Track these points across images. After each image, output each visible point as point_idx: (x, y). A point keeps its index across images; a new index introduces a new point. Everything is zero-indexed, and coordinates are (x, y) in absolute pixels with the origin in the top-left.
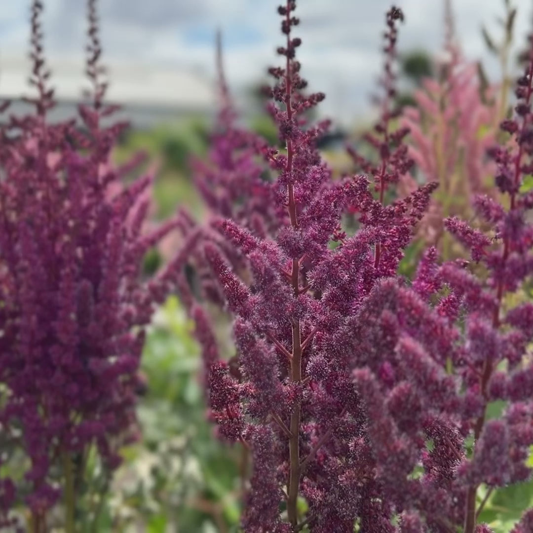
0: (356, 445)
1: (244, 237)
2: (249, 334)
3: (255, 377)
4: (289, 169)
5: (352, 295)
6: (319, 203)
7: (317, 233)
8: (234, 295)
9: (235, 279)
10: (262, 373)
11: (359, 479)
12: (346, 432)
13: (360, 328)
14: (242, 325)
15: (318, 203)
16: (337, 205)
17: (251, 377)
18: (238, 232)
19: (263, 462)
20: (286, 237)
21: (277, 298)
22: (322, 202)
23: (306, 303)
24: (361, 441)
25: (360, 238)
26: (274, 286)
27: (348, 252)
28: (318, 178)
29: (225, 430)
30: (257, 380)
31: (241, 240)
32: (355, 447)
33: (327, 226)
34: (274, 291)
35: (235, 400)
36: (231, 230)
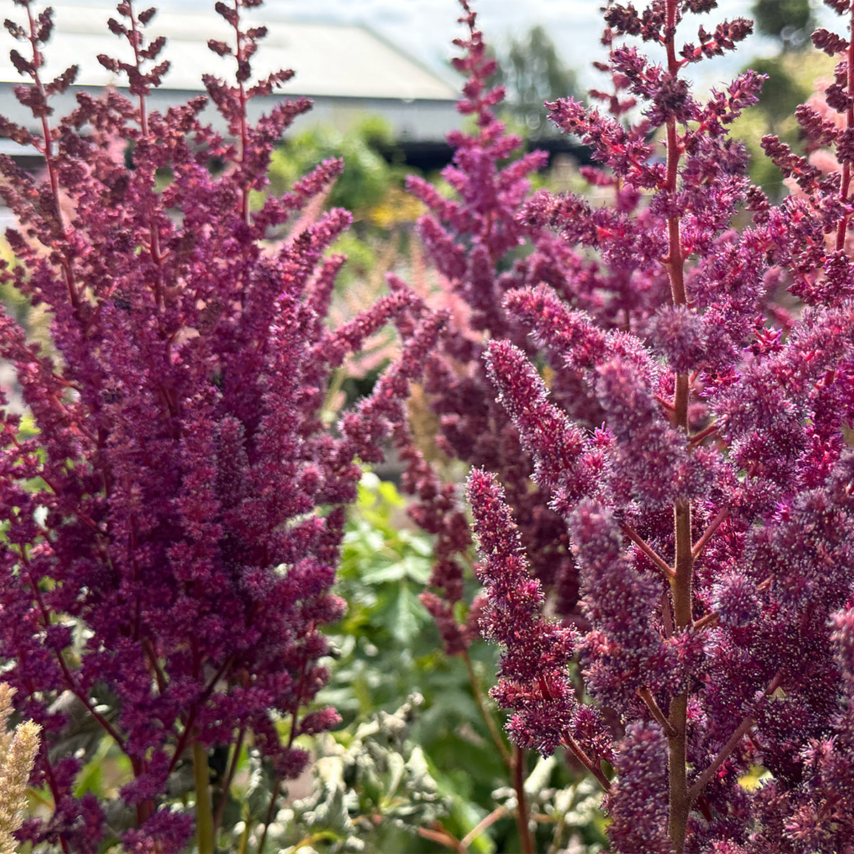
0: (819, 754)
1: (579, 331)
2: (607, 535)
3: (615, 620)
4: (670, 186)
5: (796, 445)
6: (735, 255)
7: (723, 317)
8: (556, 449)
9: (557, 416)
10: (631, 612)
11: (824, 826)
12: (786, 725)
13: (831, 515)
14: (594, 517)
15: (733, 254)
16: (775, 257)
17: (607, 621)
18: (567, 321)
19: (645, 797)
20: (676, 329)
21: (654, 455)
22: (743, 252)
23: (711, 464)
24: (828, 747)
25: (829, 326)
26: (652, 431)
27: (801, 357)
28: (728, 202)
29: (539, 722)
30: (621, 627)
31: (573, 336)
32: (816, 761)
33: (744, 303)
34: (652, 440)
35: (555, 661)
36: (551, 315)
